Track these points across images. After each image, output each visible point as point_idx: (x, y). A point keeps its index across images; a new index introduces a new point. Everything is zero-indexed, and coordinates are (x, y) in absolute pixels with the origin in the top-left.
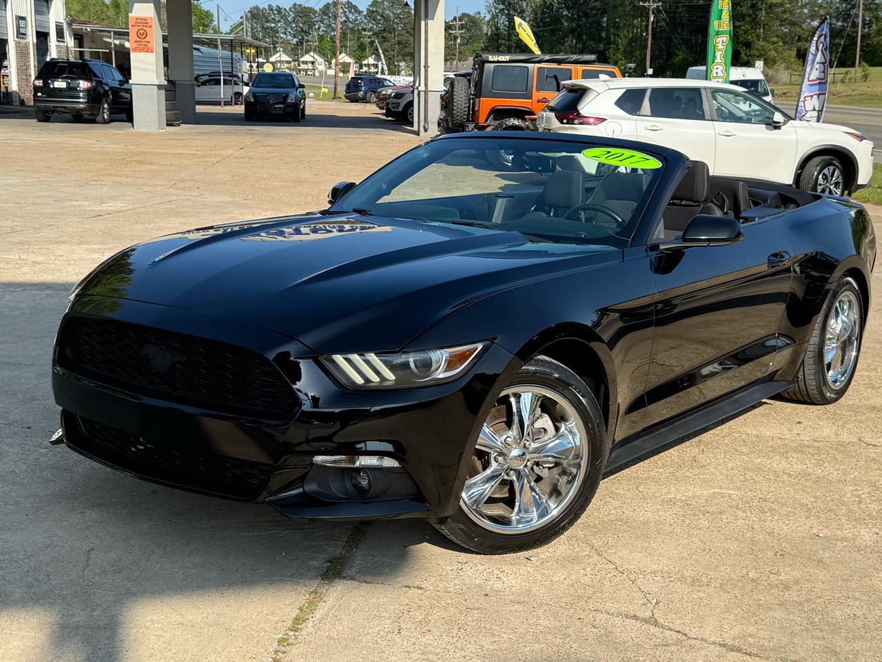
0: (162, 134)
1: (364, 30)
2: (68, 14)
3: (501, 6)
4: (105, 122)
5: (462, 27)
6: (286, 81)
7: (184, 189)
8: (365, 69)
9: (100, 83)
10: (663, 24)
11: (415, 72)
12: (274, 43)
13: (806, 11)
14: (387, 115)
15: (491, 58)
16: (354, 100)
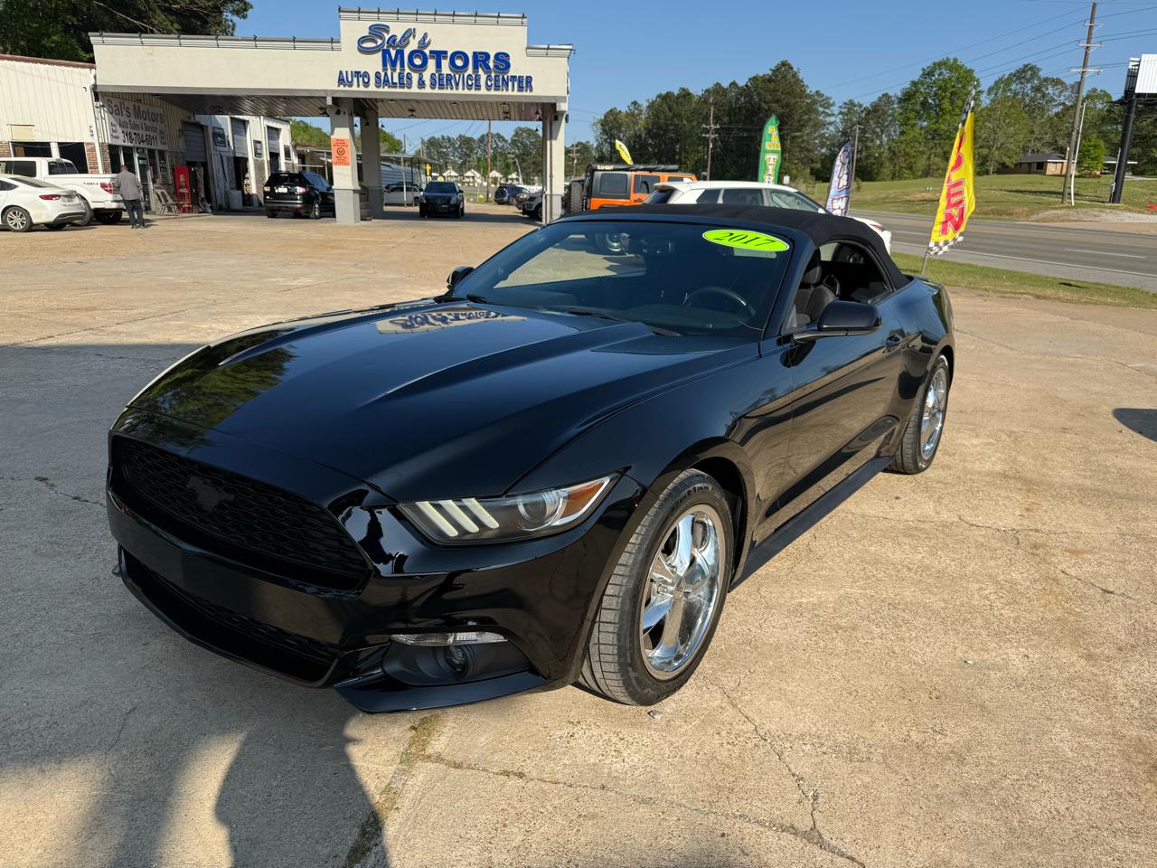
0: (357, 227)
1: (509, 153)
2: (293, 139)
3: (605, 137)
4: (316, 218)
5: (578, 151)
6: (450, 187)
7: (363, 268)
8: (510, 182)
9: (312, 189)
10: (719, 150)
11: (543, 183)
12: (446, 163)
13: (817, 141)
14: (523, 213)
15: (599, 167)
16: (501, 203)
